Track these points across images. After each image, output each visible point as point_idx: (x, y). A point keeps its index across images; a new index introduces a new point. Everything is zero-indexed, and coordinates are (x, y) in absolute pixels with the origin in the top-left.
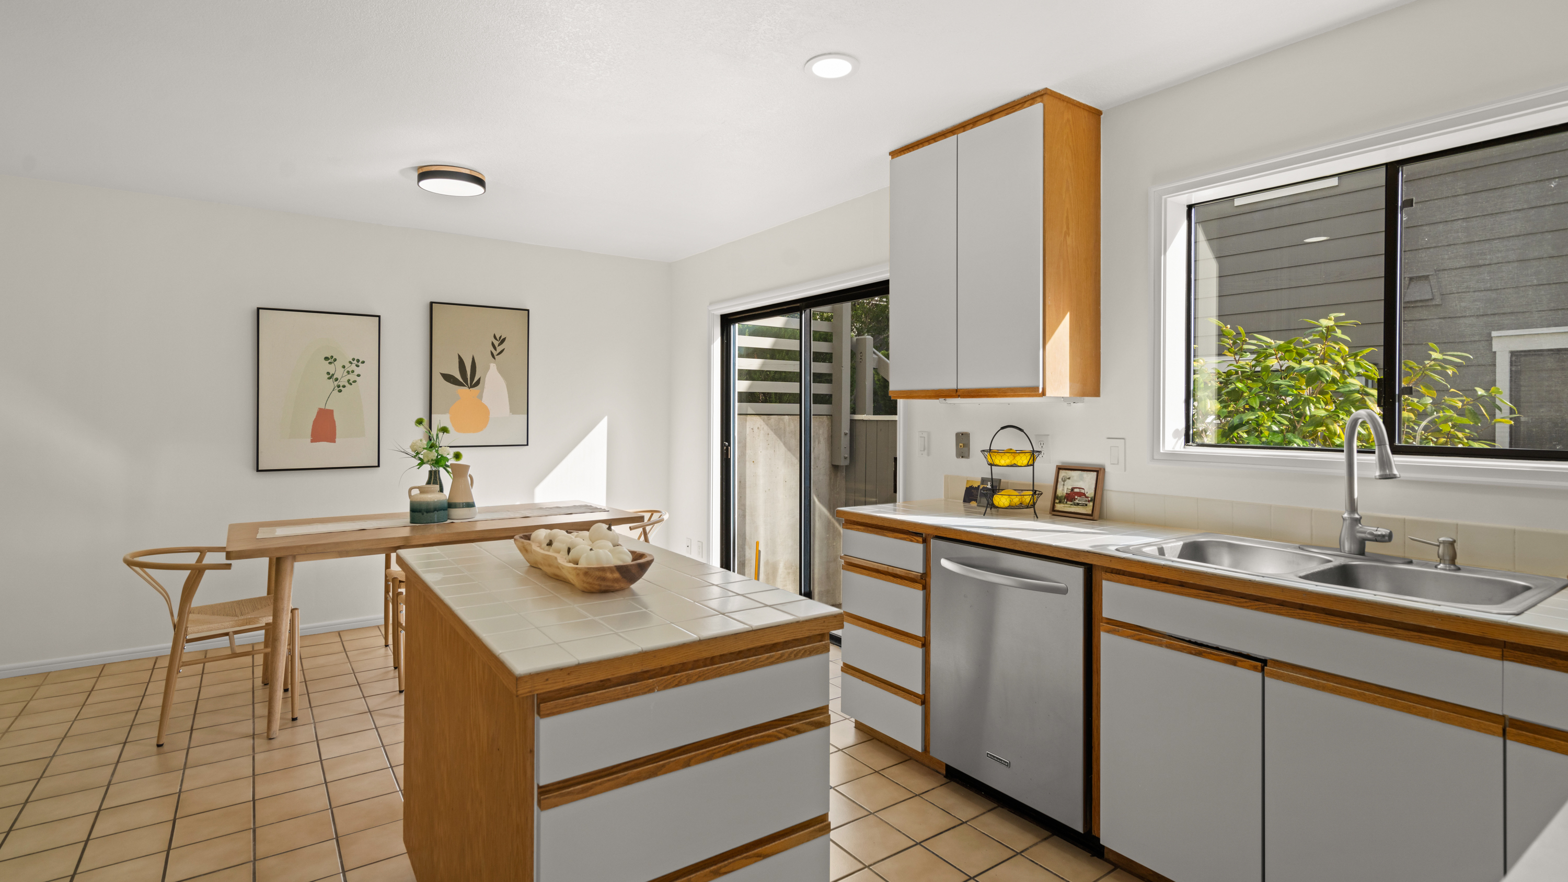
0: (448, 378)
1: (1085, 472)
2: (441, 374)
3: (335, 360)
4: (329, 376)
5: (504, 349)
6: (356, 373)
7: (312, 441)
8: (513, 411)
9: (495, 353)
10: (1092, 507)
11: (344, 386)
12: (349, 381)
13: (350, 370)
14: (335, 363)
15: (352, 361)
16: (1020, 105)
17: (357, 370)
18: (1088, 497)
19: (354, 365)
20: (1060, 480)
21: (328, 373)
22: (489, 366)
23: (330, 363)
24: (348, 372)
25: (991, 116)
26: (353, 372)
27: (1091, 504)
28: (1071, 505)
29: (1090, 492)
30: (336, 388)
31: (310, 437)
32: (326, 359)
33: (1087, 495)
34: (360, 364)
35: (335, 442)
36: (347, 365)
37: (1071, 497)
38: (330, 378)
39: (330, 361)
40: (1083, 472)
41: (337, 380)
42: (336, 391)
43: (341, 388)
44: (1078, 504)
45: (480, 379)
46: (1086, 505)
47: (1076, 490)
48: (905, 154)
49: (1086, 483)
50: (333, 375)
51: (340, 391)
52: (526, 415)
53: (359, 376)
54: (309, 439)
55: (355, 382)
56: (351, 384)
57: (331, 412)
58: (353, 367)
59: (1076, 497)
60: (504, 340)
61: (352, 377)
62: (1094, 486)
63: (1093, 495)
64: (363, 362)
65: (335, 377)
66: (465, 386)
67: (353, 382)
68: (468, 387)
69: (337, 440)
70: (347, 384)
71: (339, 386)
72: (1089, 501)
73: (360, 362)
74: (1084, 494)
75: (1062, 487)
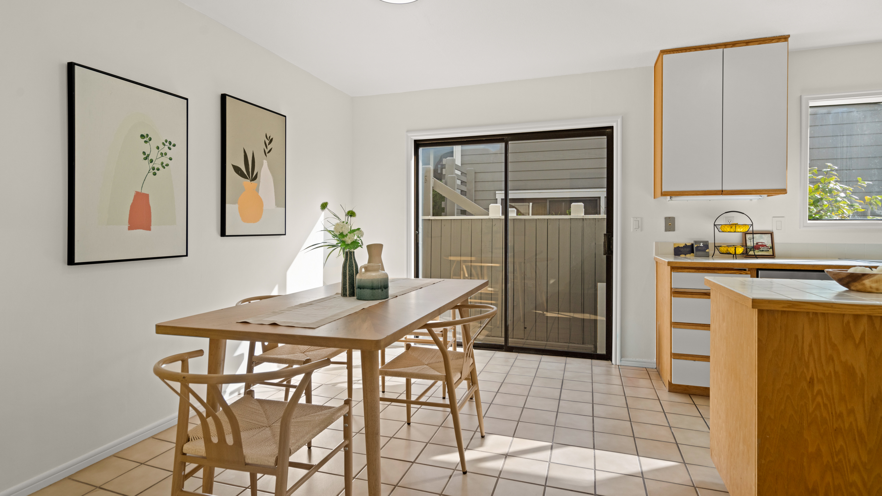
0: (237, 169)
1: (763, 234)
2: (233, 165)
3: (150, 139)
4: (145, 156)
5: (272, 148)
6: (168, 156)
7: (130, 228)
8: (277, 205)
9: (267, 151)
10: (772, 252)
11: (158, 169)
12: (162, 163)
13: (163, 153)
14: (150, 142)
15: (165, 143)
16: (770, 41)
17: (170, 154)
18: (768, 247)
19: (166, 147)
20: (747, 239)
21: (144, 153)
22: (263, 162)
23: (146, 142)
24: (162, 154)
25: (747, 43)
26: (166, 154)
27: (771, 250)
28: (759, 251)
29: (769, 244)
30: (151, 170)
31: (128, 223)
32: (142, 136)
33: (767, 246)
34: (171, 147)
35: (149, 229)
36: (161, 146)
37: (756, 247)
38: (146, 159)
39: (145, 139)
40: (762, 235)
41: (152, 161)
42: (151, 174)
43: (156, 171)
44: (763, 251)
45: (257, 173)
46: (768, 251)
47: (759, 244)
48: (674, 53)
49: (766, 240)
50: (148, 155)
51: (155, 174)
52: (285, 208)
53: (171, 159)
54: (127, 226)
55: (167, 165)
56: (164, 168)
57: (147, 196)
58: (166, 149)
59: (761, 247)
60: (272, 140)
61: (165, 160)
62: (770, 241)
63: (771, 245)
64: (174, 145)
65: (150, 158)
66: (249, 179)
67: (166, 165)
68: (250, 180)
69: (152, 227)
70: (160, 167)
71: (154, 169)
72: (769, 249)
73: (172, 145)
74: (765, 245)
75: (750, 242)
